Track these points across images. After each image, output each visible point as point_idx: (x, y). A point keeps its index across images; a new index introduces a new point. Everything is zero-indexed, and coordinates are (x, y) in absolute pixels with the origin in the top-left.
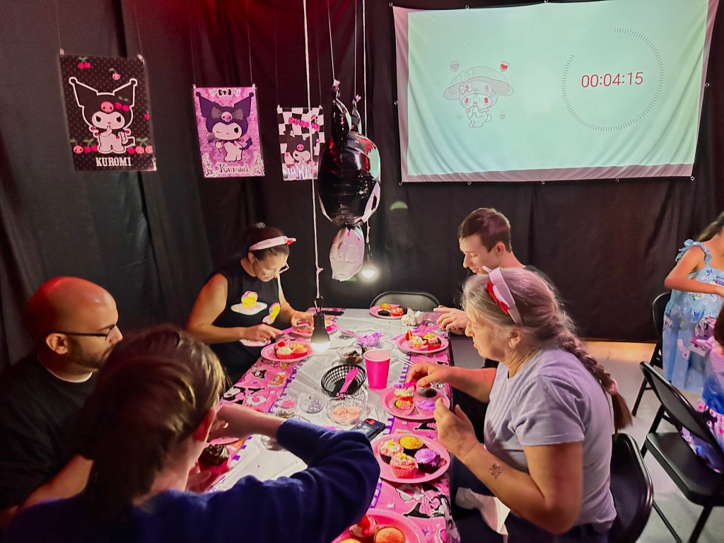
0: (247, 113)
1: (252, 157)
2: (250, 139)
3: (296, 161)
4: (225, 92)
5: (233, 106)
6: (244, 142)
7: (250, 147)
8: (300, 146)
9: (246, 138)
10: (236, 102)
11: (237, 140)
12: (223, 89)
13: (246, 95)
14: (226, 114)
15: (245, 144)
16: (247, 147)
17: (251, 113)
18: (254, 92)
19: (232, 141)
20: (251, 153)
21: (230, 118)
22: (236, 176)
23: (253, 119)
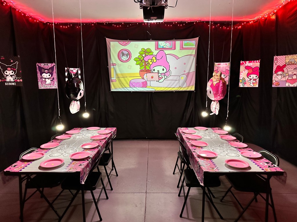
0: (53, 70)
1: (54, 83)
9: (52, 77)
11: (50, 78)
12: (45, 64)
15: (52, 79)
16: (53, 80)
19: (48, 78)
22: (49, 88)
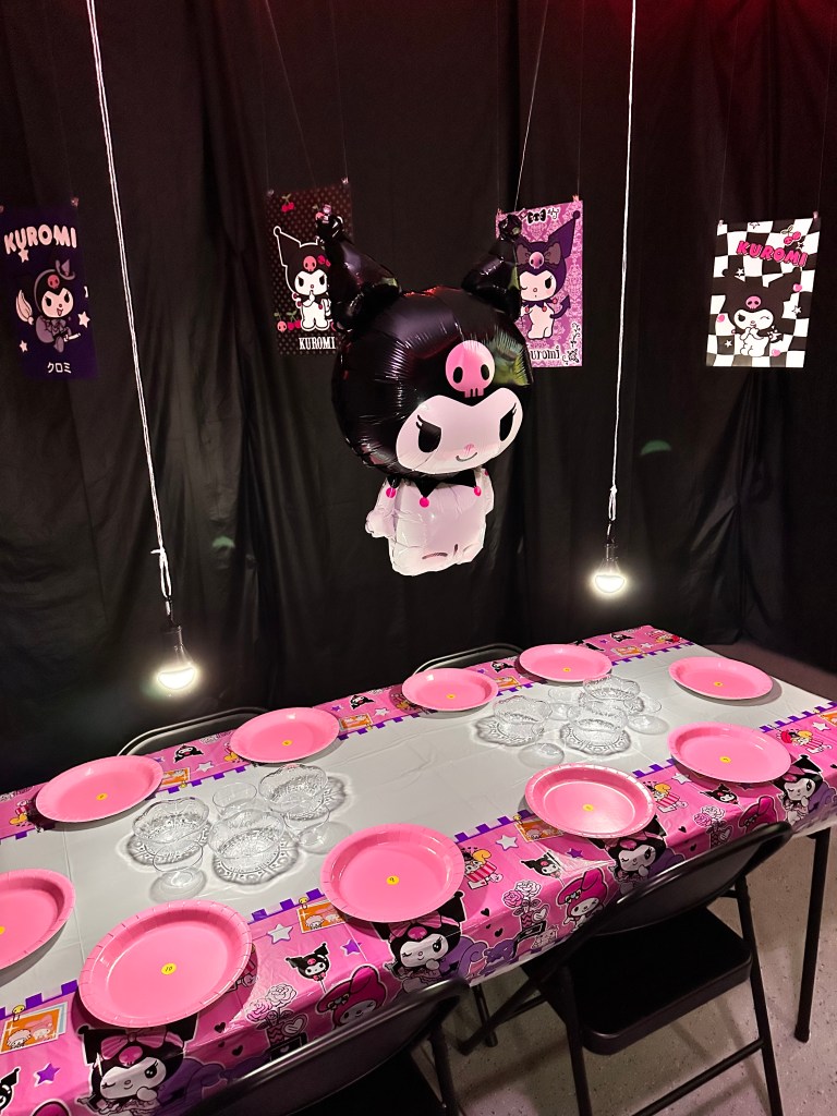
0: (566, 252)
1: (568, 331)
2: (568, 297)
3: (739, 331)
4: (537, 215)
5: (546, 240)
6: (558, 305)
7: (567, 313)
8: (754, 300)
9: (561, 296)
10: (551, 232)
11: (548, 301)
12: (534, 212)
13: (567, 218)
14: (535, 256)
15: (558, 308)
16: (562, 313)
17: (574, 249)
18: (581, 210)
19: (540, 304)
20: (566, 324)
21: (540, 262)
22: (542, 365)
23: (574, 261)
